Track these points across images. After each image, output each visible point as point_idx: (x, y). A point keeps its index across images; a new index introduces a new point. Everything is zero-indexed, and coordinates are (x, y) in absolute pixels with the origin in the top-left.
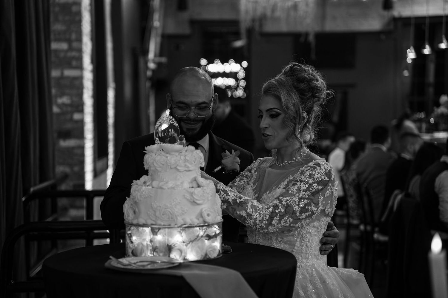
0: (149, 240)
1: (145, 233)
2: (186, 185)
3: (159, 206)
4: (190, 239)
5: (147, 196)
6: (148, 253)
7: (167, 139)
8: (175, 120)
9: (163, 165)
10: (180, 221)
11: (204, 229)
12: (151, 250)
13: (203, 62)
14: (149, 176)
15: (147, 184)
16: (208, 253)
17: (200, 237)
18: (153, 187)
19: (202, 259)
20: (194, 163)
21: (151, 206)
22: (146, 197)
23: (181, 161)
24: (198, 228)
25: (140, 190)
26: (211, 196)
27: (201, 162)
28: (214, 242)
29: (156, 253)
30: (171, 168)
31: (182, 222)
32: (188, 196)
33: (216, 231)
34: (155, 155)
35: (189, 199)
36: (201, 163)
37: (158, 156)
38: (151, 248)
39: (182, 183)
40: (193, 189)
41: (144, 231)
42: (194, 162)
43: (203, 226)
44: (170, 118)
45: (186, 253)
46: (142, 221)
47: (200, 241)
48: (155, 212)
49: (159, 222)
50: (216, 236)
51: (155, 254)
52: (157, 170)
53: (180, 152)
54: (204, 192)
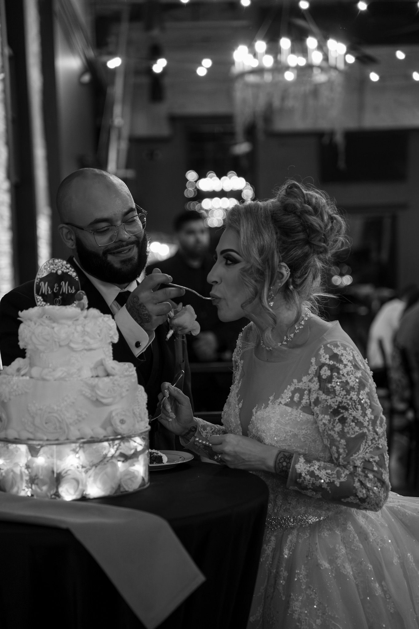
0: (24, 465)
1: (19, 452)
2: (87, 373)
3: (40, 409)
4: (92, 461)
5: (20, 393)
6: (22, 485)
7: (58, 298)
8: (71, 267)
9: (47, 340)
10: (74, 433)
11: (116, 445)
12: (27, 481)
13: (191, 175)
14: (26, 360)
15: (23, 372)
16: (123, 484)
17: (108, 457)
18: (31, 377)
19: (112, 494)
20: (98, 336)
21: (28, 410)
22: (19, 395)
23: (76, 335)
24: (106, 444)
25: (9, 382)
26: (127, 390)
27: (110, 336)
28: (134, 465)
29: (36, 486)
30: (60, 346)
31: (78, 434)
32: (88, 392)
33: (136, 446)
34: (35, 324)
35: (90, 396)
36: (112, 337)
37: (38, 325)
38: (27, 478)
39: (79, 370)
40: (97, 379)
41: (17, 450)
42: (100, 336)
43: (113, 440)
44: (62, 264)
45: (85, 486)
46: (12, 434)
47: (109, 465)
48: (33, 418)
49: (39, 435)
50: (136, 455)
51: (34, 487)
52: (38, 349)
53: (75, 319)
54: (114, 384)
